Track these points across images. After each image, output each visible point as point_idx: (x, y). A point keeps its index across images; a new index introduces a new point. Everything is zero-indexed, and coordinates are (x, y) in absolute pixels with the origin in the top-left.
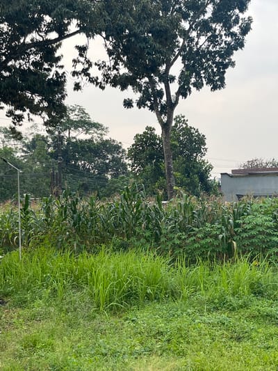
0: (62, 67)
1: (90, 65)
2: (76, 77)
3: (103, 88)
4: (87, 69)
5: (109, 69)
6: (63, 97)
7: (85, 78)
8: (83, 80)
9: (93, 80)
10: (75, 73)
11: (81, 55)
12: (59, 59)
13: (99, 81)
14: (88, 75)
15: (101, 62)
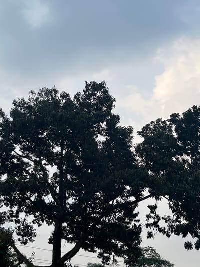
0: (139, 221)
1: (159, 219)
2: (149, 228)
3: (169, 236)
4: (157, 222)
5: (173, 222)
6: (139, 243)
7: (155, 229)
8: (154, 230)
9: (162, 230)
10: (148, 226)
11: (152, 212)
12: (136, 215)
13: (166, 231)
14: (158, 226)
15: (167, 217)
